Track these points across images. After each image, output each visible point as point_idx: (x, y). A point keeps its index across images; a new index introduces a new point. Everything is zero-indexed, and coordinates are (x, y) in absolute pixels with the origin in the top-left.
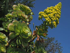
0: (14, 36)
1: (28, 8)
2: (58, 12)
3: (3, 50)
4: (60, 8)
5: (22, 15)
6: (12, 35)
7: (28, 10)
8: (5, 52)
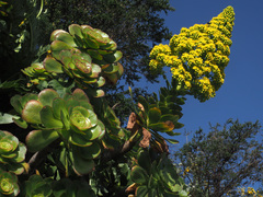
0: (42, 141)
1: (105, 36)
2: (219, 43)
3: (9, 187)
4: (229, 29)
5: (80, 65)
6: (36, 137)
7: (103, 46)
8: (16, 192)
